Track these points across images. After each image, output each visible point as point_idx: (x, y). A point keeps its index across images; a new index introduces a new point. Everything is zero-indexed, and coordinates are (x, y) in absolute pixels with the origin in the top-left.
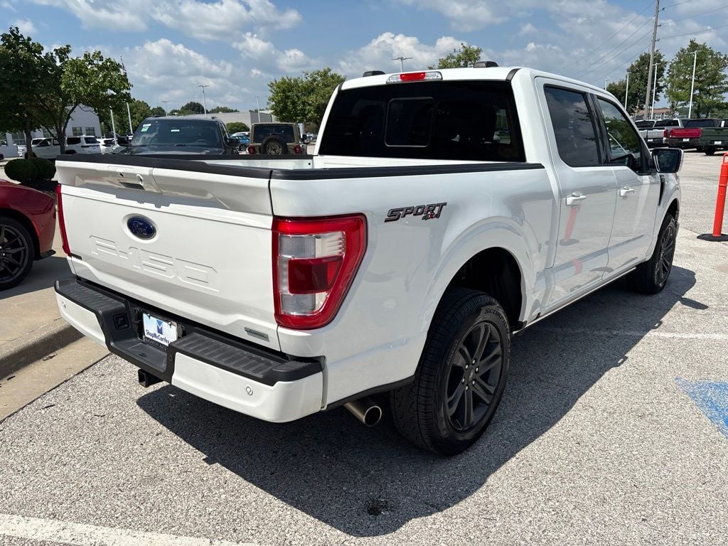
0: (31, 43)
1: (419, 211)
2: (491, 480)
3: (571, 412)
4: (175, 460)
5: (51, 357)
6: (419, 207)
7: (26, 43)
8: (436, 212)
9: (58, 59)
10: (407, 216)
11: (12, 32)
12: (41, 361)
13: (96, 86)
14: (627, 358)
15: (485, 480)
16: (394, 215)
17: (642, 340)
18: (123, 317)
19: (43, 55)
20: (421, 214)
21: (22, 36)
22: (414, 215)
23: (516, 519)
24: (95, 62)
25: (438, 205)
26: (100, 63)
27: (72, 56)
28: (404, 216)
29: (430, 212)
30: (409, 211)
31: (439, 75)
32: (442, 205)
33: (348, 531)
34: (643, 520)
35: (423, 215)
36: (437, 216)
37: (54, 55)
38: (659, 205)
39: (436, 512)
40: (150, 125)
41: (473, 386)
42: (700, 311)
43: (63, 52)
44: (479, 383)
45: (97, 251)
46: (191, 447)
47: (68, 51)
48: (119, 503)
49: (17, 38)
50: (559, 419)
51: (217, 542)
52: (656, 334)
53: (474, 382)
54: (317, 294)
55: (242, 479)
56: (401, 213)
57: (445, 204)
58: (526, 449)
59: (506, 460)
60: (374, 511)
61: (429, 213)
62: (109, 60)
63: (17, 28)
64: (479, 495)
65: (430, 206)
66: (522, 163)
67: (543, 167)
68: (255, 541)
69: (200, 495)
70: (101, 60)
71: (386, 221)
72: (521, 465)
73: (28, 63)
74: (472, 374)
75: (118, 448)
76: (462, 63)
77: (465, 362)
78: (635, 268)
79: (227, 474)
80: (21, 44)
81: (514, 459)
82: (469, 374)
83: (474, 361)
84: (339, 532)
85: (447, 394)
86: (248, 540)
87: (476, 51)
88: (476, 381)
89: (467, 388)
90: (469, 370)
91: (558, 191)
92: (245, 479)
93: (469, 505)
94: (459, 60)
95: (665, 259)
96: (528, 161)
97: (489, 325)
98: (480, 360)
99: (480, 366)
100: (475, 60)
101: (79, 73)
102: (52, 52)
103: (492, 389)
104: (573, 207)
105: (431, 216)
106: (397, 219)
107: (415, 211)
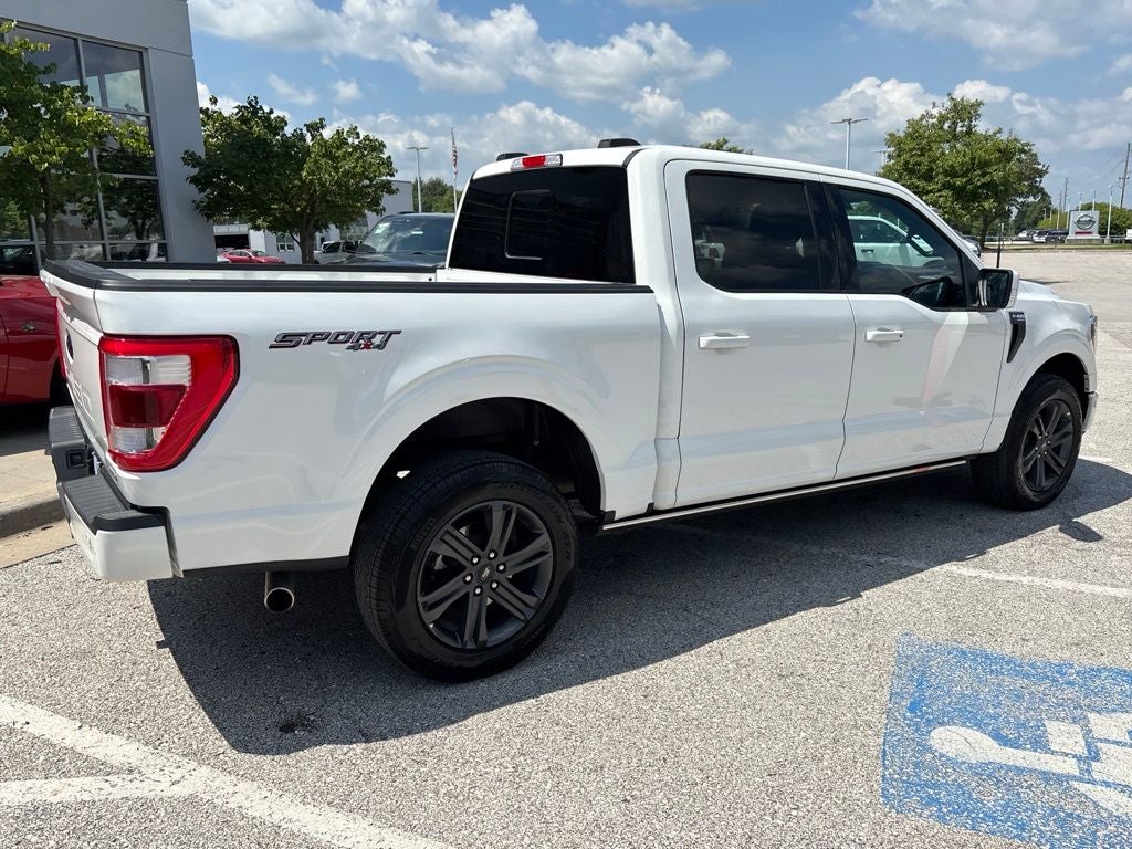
0: (273, 116)
1: (341, 338)
2: (473, 720)
3: (683, 657)
4: (127, 639)
6: (339, 334)
7: (266, 119)
8: (377, 340)
9: (308, 137)
10: (314, 343)
11: (250, 103)
13: (346, 173)
14: (861, 596)
15: (465, 717)
16: (288, 340)
17: (918, 575)
18: (80, 454)
19: (288, 131)
20: (346, 342)
21: (261, 108)
22: (330, 343)
24: (350, 141)
25: (381, 333)
26: (356, 142)
27: (327, 133)
28: (310, 343)
29: (362, 341)
30: (315, 337)
31: (559, 158)
32: (389, 334)
33: (234, 746)
34: (626, 800)
35: (349, 344)
36: (380, 347)
37: (305, 131)
38: (1009, 360)
40: (387, 225)
41: (494, 590)
43: (315, 127)
44: (504, 587)
46: (158, 627)
47: (322, 127)
48: (30, 672)
49: (255, 110)
51: (86, 727)
53: (494, 585)
55: (177, 668)
56: (304, 338)
57: (399, 332)
58: (564, 691)
59: (520, 699)
60: (288, 728)
61: (361, 342)
62: (367, 137)
65: (363, 334)
67: (652, 292)
68: (126, 735)
69: (116, 678)
70: (358, 138)
71: (271, 347)
72: (533, 709)
73: (261, 142)
74: (487, 572)
76: (946, 126)
77: (468, 554)
78: (964, 462)
79: (168, 660)
80: (260, 118)
81: (532, 701)
82: (482, 571)
83: (492, 555)
84: (225, 742)
85: (421, 592)
86: (120, 733)
87: (972, 106)
88: (499, 583)
89: (478, 591)
90: (480, 565)
91: (675, 327)
92: (181, 669)
93: (410, 743)
94: (942, 119)
95: (1054, 455)
96: (639, 282)
97: (515, 506)
98: (504, 555)
99: (507, 564)
100: (970, 119)
101: (328, 155)
102: (302, 127)
103: (531, 600)
104: (719, 351)
105: (367, 347)
106: (293, 346)
107: (334, 338)
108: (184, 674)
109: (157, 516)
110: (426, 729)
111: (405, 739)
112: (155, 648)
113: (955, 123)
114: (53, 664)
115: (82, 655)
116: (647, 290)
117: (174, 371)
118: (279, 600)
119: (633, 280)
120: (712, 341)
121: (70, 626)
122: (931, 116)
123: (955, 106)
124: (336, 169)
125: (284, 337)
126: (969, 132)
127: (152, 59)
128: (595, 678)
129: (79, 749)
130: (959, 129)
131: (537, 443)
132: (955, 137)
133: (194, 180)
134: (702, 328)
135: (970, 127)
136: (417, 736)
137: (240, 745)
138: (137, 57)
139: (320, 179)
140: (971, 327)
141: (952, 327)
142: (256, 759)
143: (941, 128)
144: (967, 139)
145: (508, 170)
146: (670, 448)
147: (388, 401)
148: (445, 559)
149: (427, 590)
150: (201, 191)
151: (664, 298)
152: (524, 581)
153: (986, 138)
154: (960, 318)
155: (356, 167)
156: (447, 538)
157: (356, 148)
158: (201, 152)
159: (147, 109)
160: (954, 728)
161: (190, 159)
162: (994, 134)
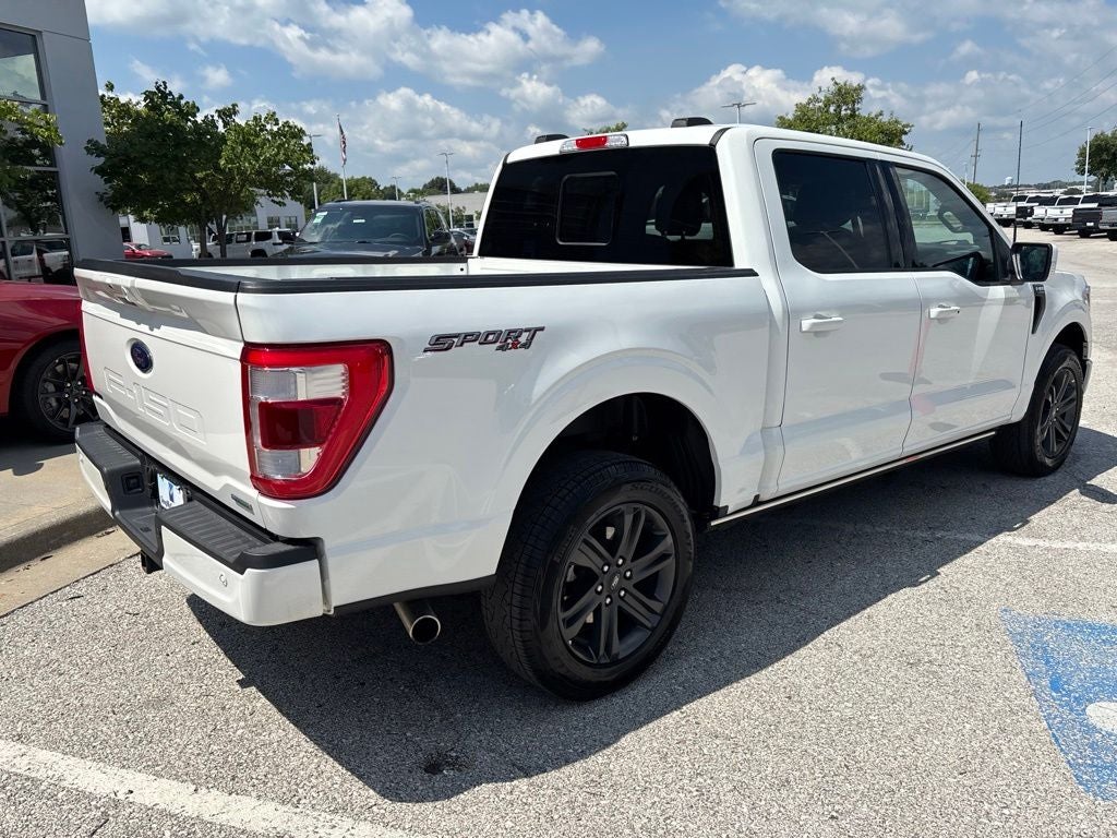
0: (183, 102)
1: (491, 337)
2: (627, 741)
3: (803, 652)
4: (201, 679)
5: (108, 533)
6: (489, 334)
7: (176, 104)
8: (523, 339)
9: (220, 124)
10: (465, 344)
11: (158, 88)
12: (94, 537)
13: (266, 161)
14: (939, 574)
15: (617, 739)
16: (442, 343)
17: (980, 548)
18: (136, 477)
19: (199, 118)
20: (495, 342)
21: (170, 93)
22: (481, 343)
23: (634, 798)
24: (268, 127)
25: (527, 330)
26: (275, 128)
27: (240, 120)
28: (461, 345)
29: (510, 339)
30: (468, 338)
31: (624, 139)
32: (534, 331)
33: (385, 793)
34: (832, 817)
35: (498, 344)
36: (527, 345)
37: (216, 118)
38: (1033, 332)
39: (521, 777)
40: (325, 213)
41: (622, 598)
42: (1106, 506)
43: (227, 114)
44: (631, 594)
45: (112, 389)
46: (230, 663)
47: (235, 113)
48: (105, 729)
49: (164, 96)
50: (778, 660)
51: (203, 790)
52: (1010, 539)
53: (622, 593)
54: (302, 450)
55: (275, 709)
56: (456, 340)
57: (542, 329)
58: (704, 700)
59: (663, 713)
60: (433, 768)
61: (510, 341)
62: (286, 124)
63: (164, 83)
64: (597, 760)
65: (510, 332)
66: (728, 268)
67: (756, 275)
68: (254, 794)
69: (211, 728)
70: (277, 124)
71: (426, 351)
72: (683, 723)
73: (177, 130)
74: (616, 580)
75: (136, 658)
76: (832, 109)
77: (600, 562)
78: (993, 433)
79: (259, 703)
80: (170, 103)
81: (676, 713)
82: (612, 580)
83: (620, 562)
84: (372, 792)
85: (562, 608)
86: (245, 792)
87: (855, 90)
88: (626, 591)
89: (608, 601)
90: (609, 574)
91: (781, 309)
92: (280, 711)
93: (574, 773)
94: (828, 103)
95: (1062, 420)
97: (642, 508)
98: (631, 561)
99: (633, 569)
100: (854, 102)
101: (246, 143)
102: (213, 113)
103: (656, 606)
104: (817, 334)
105: (515, 346)
106: (446, 349)
107: (483, 338)
108: (287, 715)
109: (307, 549)
110: (583, 755)
111: (567, 770)
112: (238, 687)
113: (839, 106)
114: (128, 717)
115: (158, 703)
116: (751, 273)
118: (425, 630)
119: (731, 263)
120: (814, 324)
121: (128, 670)
122: (818, 100)
123: (839, 90)
124: (257, 158)
125: (438, 339)
126: (853, 115)
127: (47, 44)
128: (728, 682)
129: (207, 818)
130: (843, 113)
131: (635, 438)
132: (841, 120)
133: (99, 171)
134: (802, 311)
135: (853, 111)
136: (577, 765)
137: (392, 792)
138: (30, 41)
139: (239, 168)
142: (417, 807)
143: (827, 111)
144: (851, 122)
145: (556, 152)
146: (774, 436)
150: (106, 181)
151: (767, 281)
152: (648, 587)
153: (870, 120)
154: (998, 292)
155: (278, 153)
156: (583, 546)
157: (274, 135)
158: (103, 141)
159: (43, 96)
161: (94, 148)
162: (877, 116)
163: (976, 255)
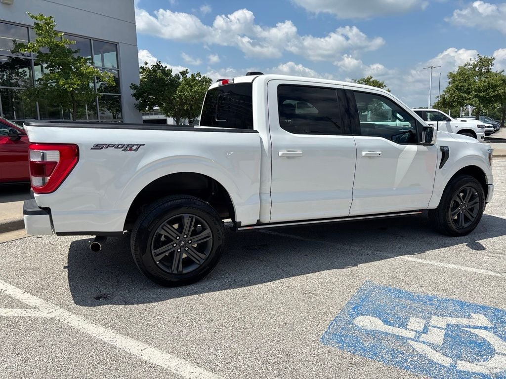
0: (166, 69)
1: (120, 146)
4: (54, 265)
6: (119, 145)
7: (164, 69)
8: (134, 148)
9: (181, 77)
10: (109, 148)
11: (157, 64)
13: (195, 92)
14: (358, 266)
16: (98, 147)
19: (173, 75)
20: (121, 148)
21: (162, 66)
22: (115, 148)
24: (197, 78)
25: (136, 145)
26: (200, 79)
27: (189, 76)
28: (107, 148)
29: (128, 147)
31: (233, 80)
32: (139, 146)
35: (123, 149)
36: (136, 150)
37: (180, 75)
39: (123, 305)
43: (184, 73)
44: (191, 250)
46: (67, 261)
47: (187, 73)
48: (14, 274)
49: (159, 67)
53: (187, 249)
55: (67, 276)
56: (105, 146)
57: (143, 145)
60: (98, 298)
61: (128, 148)
62: (204, 77)
63: (160, 62)
64: (153, 304)
65: (129, 145)
67: (258, 133)
68: (39, 296)
69: (44, 278)
70: (201, 77)
71: (91, 149)
72: (196, 298)
74: (183, 243)
76: (477, 69)
77: (175, 236)
78: (421, 212)
79: (65, 273)
80: (161, 70)
82: (181, 242)
83: (185, 236)
84: (73, 301)
85: (154, 248)
86: (37, 296)
87: (490, 60)
89: (179, 250)
90: (180, 240)
91: (268, 147)
94: (475, 66)
96: (255, 129)
97: (195, 217)
98: (191, 236)
99: (192, 240)
100: (488, 65)
101: (188, 84)
102: (178, 73)
103: (203, 256)
104: (288, 158)
105: (130, 150)
106: (101, 149)
107: (117, 147)
108: (69, 278)
112: (63, 268)
113: (481, 68)
115: (35, 269)
116: (256, 132)
117: (53, 156)
119: (252, 128)
120: (285, 154)
122: (469, 65)
123: (481, 60)
124: (191, 90)
125: (97, 145)
126: (488, 71)
127: (121, 48)
129: (20, 300)
130: (483, 70)
132: (481, 74)
133: (134, 95)
134: (279, 148)
135: (488, 69)
137: (78, 302)
138: (115, 46)
139: (184, 95)
140: (418, 152)
141: (408, 152)
142: (81, 307)
143: (474, 70)
144: (487, 75)
146: (266, 197)
147: (138, 171)
148: (165, 236)
149: (156, 248)
150: (137, 99)
151: (264, 135)
153: (496, 75)
154: (413, 148)
155: (198, 89)
156: (165, 228)
157: (200, 81)
158: (138, 84)
159: (118, 68)
160: (368, 317)
161: (133, 87)
162: (500, 72)
163: (410, 132)
